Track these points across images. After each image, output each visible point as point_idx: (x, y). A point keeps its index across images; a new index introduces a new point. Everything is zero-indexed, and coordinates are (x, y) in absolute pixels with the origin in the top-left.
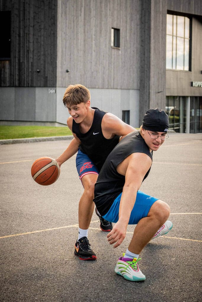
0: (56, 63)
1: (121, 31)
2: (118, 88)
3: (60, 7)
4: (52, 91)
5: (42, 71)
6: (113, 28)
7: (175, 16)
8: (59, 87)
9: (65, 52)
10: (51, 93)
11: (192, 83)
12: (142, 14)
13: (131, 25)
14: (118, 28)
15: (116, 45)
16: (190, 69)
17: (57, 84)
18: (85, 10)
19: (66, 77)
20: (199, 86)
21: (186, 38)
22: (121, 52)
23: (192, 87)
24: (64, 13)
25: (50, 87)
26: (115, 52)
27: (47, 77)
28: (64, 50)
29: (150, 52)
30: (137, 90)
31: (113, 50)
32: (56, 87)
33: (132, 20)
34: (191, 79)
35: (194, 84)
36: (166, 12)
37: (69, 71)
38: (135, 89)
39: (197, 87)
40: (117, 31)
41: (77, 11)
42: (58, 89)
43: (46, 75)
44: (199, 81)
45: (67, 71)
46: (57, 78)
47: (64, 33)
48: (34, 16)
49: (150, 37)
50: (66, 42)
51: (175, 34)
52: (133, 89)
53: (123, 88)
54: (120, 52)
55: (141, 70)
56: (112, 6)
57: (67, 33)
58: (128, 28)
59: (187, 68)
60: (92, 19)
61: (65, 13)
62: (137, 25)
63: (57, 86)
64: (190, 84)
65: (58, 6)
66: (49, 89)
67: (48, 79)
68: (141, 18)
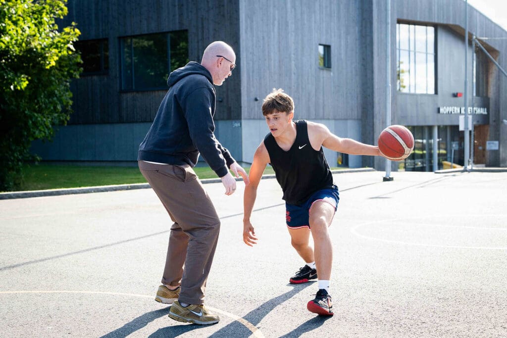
0: (240, 90)
1: (332, 49)
2: (330, 118)
3: (244, 22)
4: (237, 125)
5: (225, 100)
6: (320, 45)
7: (412, 27)
8: (245, 119)
9: (253, 76)
10: (235, 127)
11: (439, 109)
12: (362, 26)
13: (346, 39)
14: (327, 44)
15: (326, 66)
16: (436, 92)
17: (242, 115)
18: (279, 24)
19: (255, 106)
20: (450, 112)
21: (430, 54)
22: (334, 73)
23: (439, 115)
24: (249, 29)
25: (234, 119)
26: (325, 74)
27: (230, 108)
28: (251, 74)
29: (372, 72)
30: (357, 119)
31: (321, 72)
32: (240, 119)
33: (347, 33)
34: (437, 104)
35: (442, 110)
36: (396, 22)
37: (258, 99)
38: (355, 119)
39: (446, 114)
40: (327, 48)
41: (267, 25)
42: (243, 122)
43: (230, 105)
44: (449, 107)
45: (256, 100)
46: (242, 108)
47: (251, 53)
48: (214, 34)
49: (372, 53)
50: (253, 64)
51: (412, 48)
52: (352, 119)
53: (337, 117)
54: (332, 74)
55: (363, 94)
56: (318, 18)
57: (255, 53)
58: (343, 43)
59: (432, 91)
60: (290, 35)
61: (252, 28)
62: (356, 40)
63: (243, 117)
64: (436, 110)
65: (241, 20)
66: (234, 122)
67: (232, 109)
68: (361, 31)
